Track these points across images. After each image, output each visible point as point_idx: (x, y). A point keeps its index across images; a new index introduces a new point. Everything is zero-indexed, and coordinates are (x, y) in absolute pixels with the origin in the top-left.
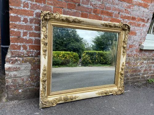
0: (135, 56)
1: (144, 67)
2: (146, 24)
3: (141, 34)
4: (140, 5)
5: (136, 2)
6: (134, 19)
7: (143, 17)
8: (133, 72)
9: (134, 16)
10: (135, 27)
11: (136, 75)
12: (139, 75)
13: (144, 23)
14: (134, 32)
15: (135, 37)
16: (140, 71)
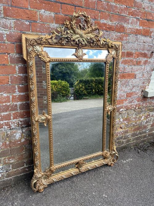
0: (137, 108)
1: (150, 120)
2: (149, 60)
3: (143, 75)
4: (137, 32)
5: (130, 29)
6: (129, 54)
7: (143, 50)
8: (135, 130)
9: (129, 51)
10: (133, 67)
11: (140, 133)
12: (145, 132)
13: (146, 59)
14: (132, 74)
15: (134, 81)
16: (145, 127)
